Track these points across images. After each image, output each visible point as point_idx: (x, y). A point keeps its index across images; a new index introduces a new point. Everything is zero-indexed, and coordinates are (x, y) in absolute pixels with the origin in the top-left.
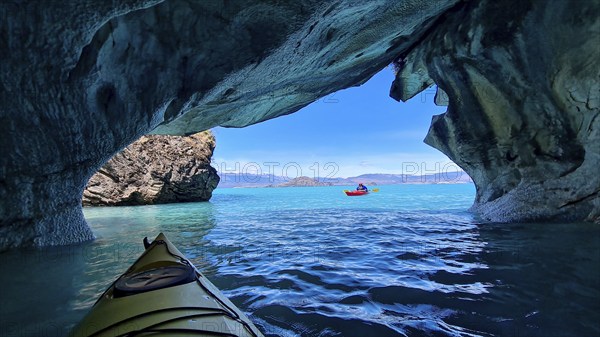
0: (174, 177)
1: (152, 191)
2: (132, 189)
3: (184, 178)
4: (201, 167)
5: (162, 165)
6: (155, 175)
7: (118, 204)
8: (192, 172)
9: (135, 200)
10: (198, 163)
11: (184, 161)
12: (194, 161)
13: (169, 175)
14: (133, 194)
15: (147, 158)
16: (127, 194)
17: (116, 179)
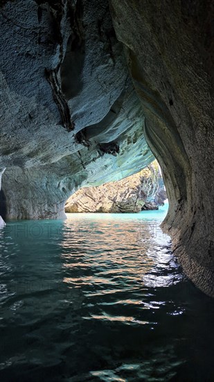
0: (119, 200)
1: (108, 206)
2: (100, 205)
3: (123, 200)
4: (132, 193)
5: (113, 192)
6: (109, 198)
7: (94, 212)
8: (127, 197)
9: (101, 211)
10: (131, 190)
11: (123, 190)
12: (128, 190)
13: (115, 198)
14: (101, 208)
15: (106, 189)
16: (98, 208)
17: (94, 200)
